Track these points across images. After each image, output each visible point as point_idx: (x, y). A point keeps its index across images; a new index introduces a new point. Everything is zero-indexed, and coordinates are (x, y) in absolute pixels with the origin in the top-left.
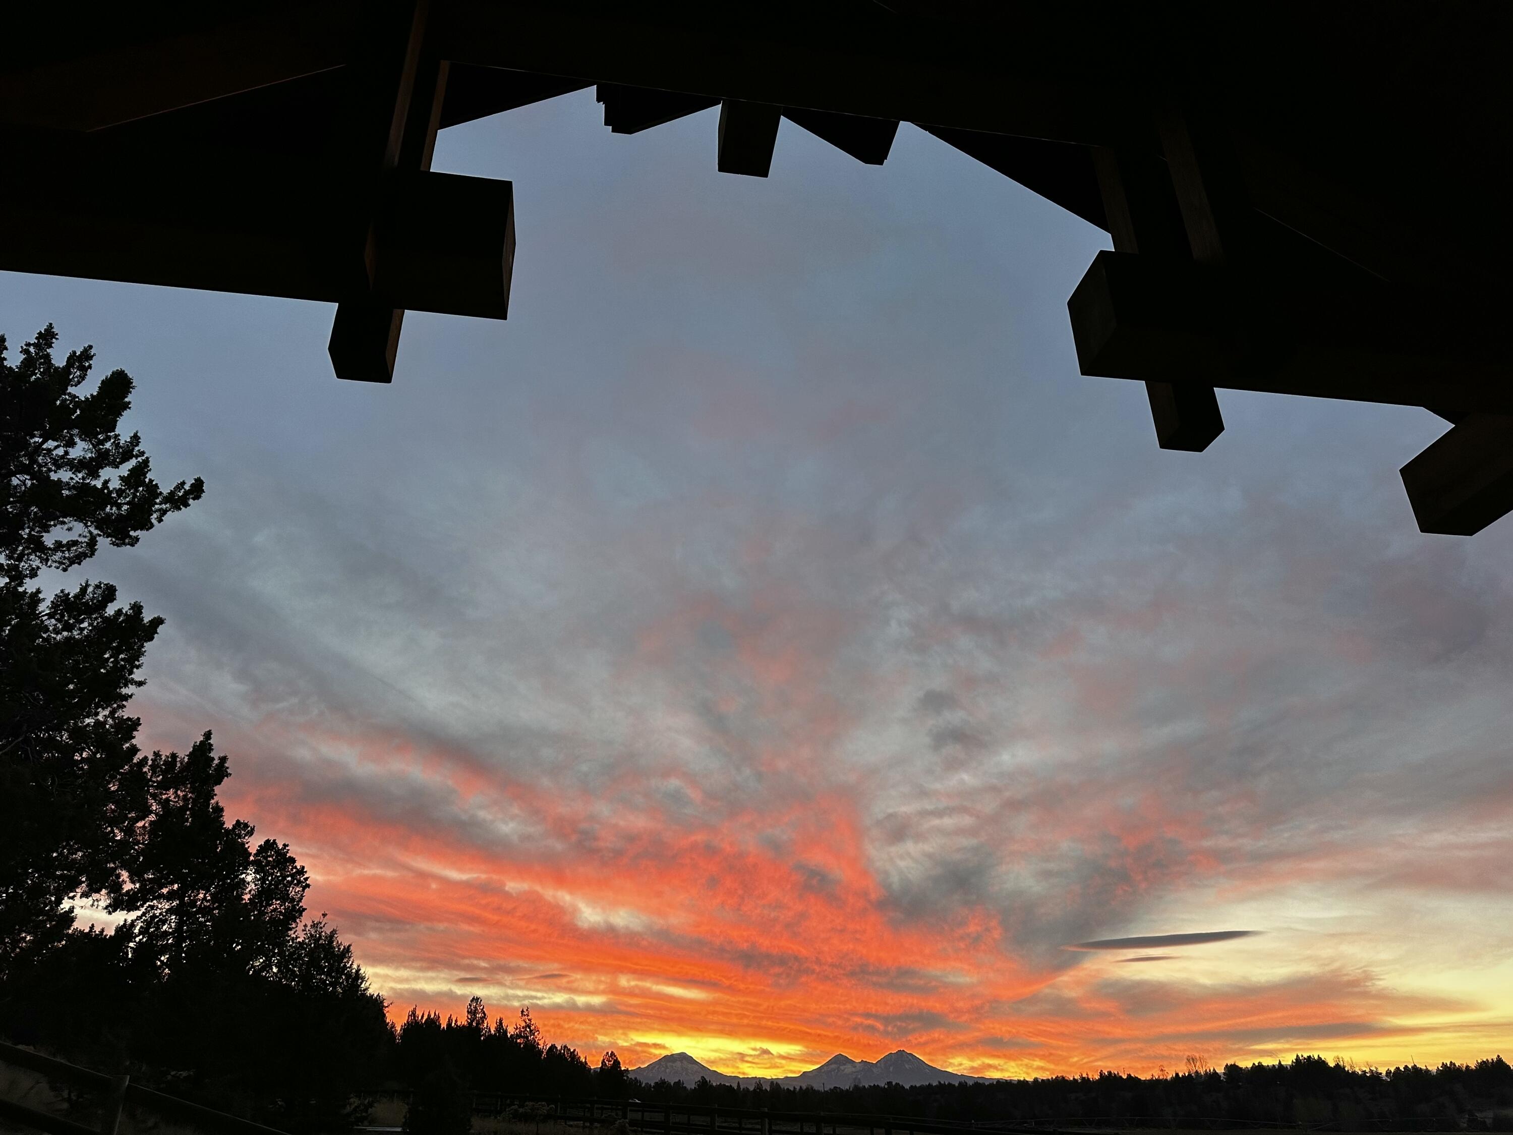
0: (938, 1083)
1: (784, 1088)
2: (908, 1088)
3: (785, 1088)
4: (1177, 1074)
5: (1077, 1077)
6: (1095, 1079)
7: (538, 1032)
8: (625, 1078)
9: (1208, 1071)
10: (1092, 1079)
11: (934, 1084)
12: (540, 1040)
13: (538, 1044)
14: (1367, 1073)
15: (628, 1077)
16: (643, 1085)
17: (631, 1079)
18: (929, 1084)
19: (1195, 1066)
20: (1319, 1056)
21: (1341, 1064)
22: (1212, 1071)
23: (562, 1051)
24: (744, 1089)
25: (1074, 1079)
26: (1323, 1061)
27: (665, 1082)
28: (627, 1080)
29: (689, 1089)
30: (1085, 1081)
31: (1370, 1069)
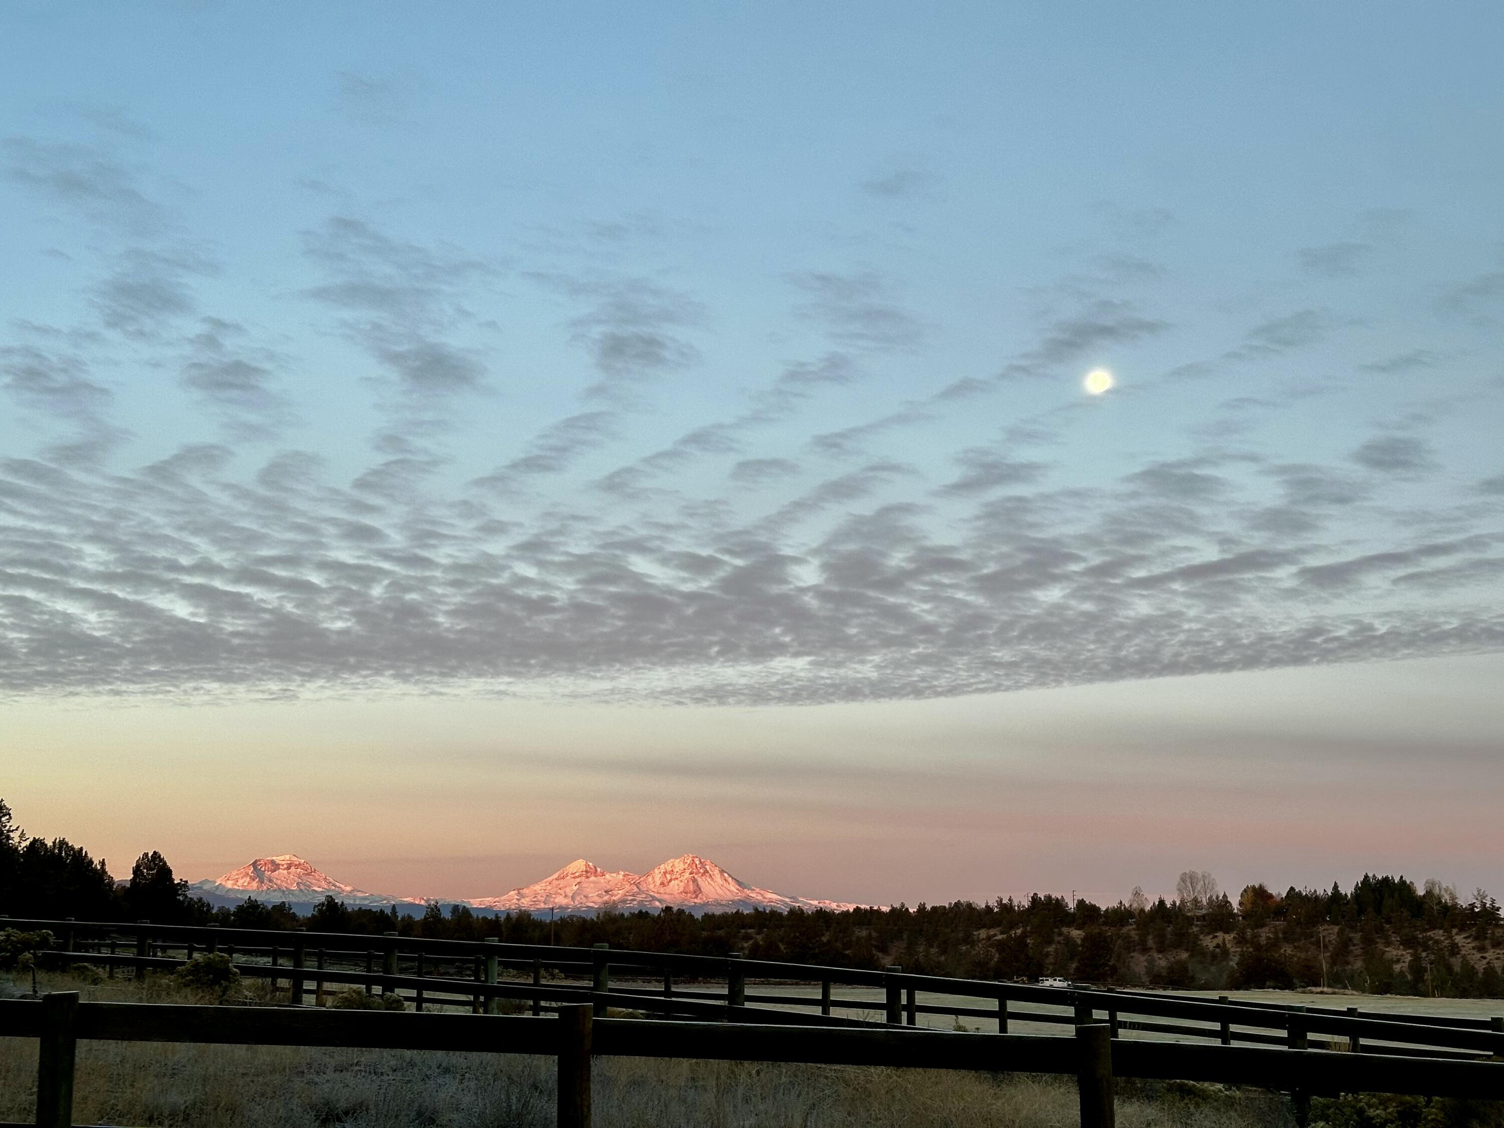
0: (752, 911)
1: (478, 917)
2: (700, 918)
3: (480, 917)
4: (1162, 902)
5: (993, 903)
6: (1024, 906)
7: (7, 817)
8: (181, 898)
9: (1214, 897)
10: (1019, 907)
11: (746, 912)
12: (12, 831)
13: (8, 838)
14: (1477, 907)
15: (186, 896)
16: (214, 911)
17: (191, 899)
18: (737, 912)
19: (1194, 890)
20: (1402, 877)
21: (1436, 891)
22: (1221, 898)
23: (57, 851)
24: (403, 918)
25: (987, 907)
26: (1409, 886)
27: (258, 906)
28: (184, 900)
29: (301, 917)
30: (1006, 909)
31: (1482, 902)
